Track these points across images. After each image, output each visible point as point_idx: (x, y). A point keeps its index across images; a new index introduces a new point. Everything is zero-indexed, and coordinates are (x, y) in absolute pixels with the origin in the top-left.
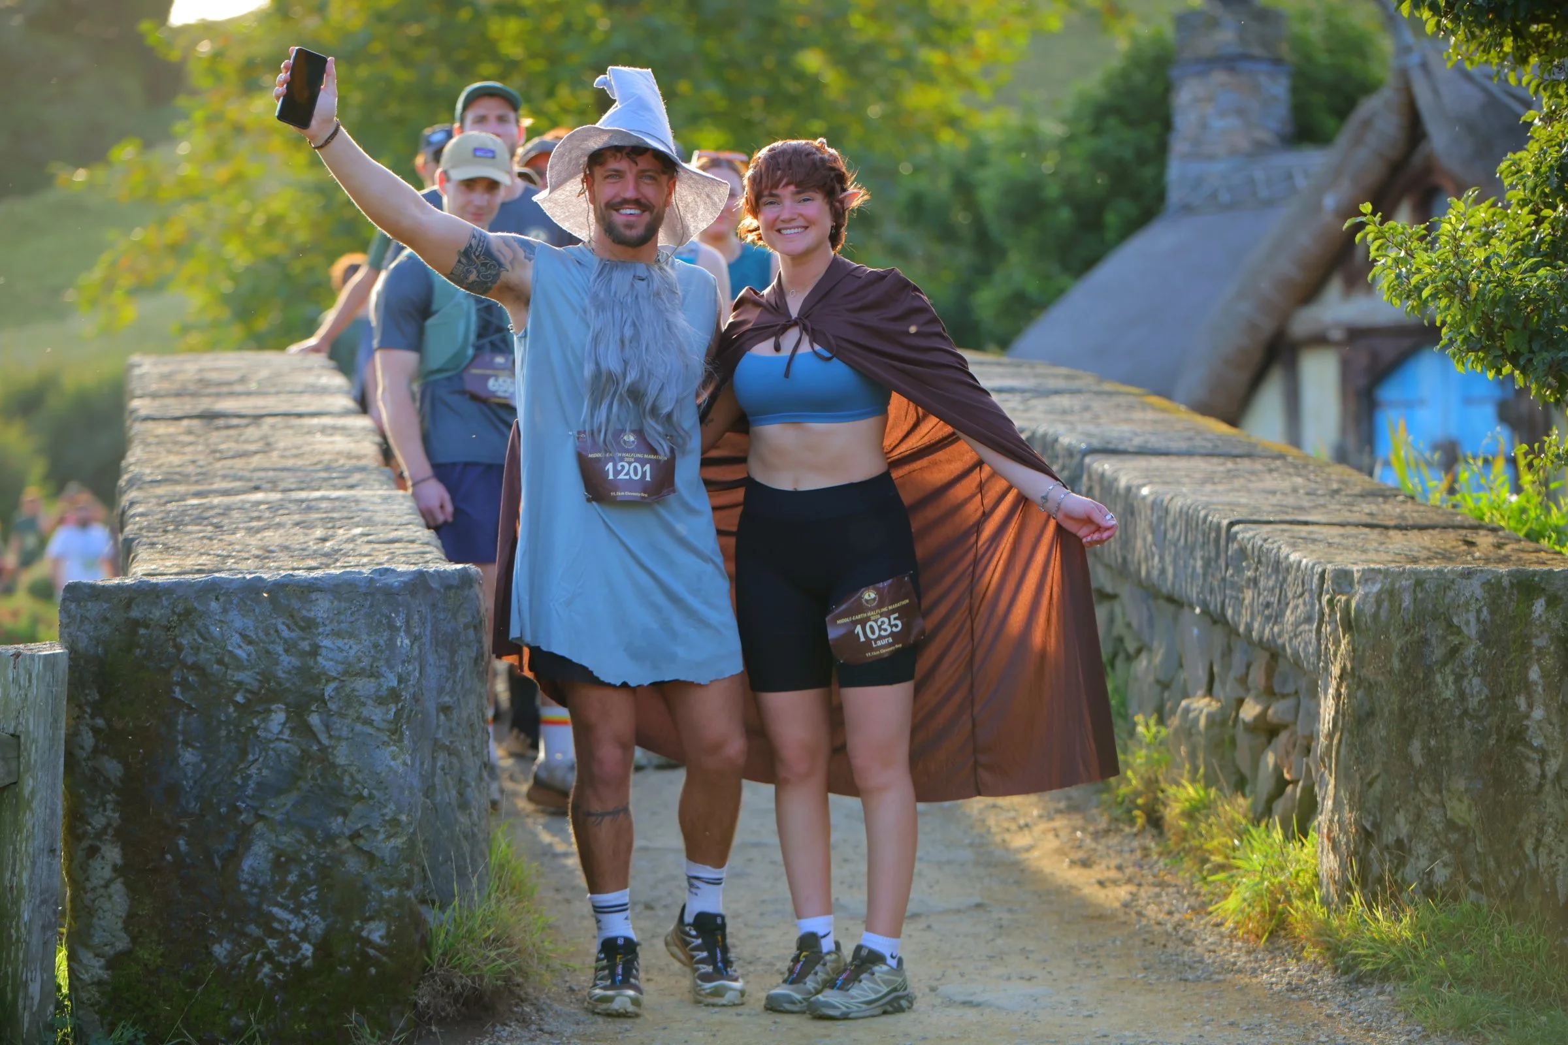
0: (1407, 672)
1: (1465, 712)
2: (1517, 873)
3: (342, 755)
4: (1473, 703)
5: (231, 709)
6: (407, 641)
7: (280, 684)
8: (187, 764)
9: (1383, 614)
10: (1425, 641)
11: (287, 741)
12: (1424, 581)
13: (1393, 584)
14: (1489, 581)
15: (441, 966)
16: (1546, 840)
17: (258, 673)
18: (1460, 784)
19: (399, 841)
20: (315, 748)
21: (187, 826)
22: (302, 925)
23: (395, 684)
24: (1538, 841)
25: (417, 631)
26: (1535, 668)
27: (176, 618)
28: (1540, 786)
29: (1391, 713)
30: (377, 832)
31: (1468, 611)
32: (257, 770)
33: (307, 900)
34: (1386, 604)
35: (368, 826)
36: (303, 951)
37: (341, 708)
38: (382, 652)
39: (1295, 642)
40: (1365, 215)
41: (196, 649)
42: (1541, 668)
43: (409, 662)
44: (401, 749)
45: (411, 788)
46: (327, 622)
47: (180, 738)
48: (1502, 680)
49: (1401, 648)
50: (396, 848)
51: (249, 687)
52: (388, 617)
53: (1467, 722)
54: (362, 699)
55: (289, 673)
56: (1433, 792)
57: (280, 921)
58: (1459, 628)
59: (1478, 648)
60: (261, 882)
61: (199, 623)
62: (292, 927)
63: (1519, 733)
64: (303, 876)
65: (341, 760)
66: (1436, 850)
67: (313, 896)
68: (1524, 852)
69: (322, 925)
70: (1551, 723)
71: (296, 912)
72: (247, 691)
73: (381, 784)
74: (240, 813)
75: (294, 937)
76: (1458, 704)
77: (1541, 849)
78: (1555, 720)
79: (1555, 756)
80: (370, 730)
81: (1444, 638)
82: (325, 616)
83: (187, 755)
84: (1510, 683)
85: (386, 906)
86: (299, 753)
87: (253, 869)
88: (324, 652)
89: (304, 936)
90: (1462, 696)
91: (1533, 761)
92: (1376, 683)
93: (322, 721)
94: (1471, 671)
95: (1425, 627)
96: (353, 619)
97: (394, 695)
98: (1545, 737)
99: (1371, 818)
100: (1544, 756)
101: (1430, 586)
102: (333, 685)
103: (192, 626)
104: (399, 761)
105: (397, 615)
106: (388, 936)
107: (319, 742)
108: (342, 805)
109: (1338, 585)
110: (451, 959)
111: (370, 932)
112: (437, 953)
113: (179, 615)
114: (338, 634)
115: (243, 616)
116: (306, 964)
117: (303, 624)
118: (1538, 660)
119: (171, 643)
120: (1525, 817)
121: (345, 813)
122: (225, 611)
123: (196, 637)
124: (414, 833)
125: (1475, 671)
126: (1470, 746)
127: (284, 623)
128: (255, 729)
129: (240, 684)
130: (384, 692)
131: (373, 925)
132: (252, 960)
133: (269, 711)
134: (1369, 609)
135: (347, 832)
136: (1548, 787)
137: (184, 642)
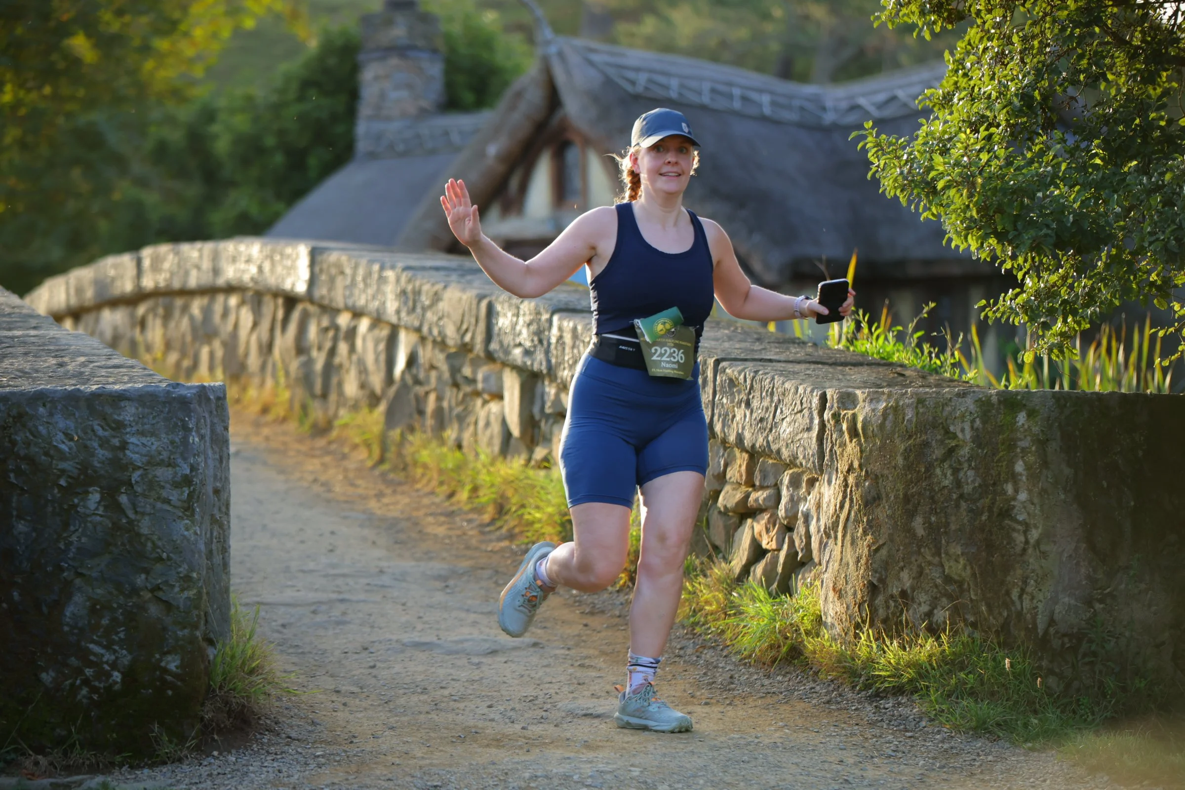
0: (909, 467)
1: (961, 496)
2: (1005, 614)
3: (145, 525)
4: (967, 489)
5: (56, 491)
6: (197, 439)
7: (95, 472)
8: (20, 533)
9: (888, 424)
10: (926, 444)
11: (101, 516)
12: (925, 400)
13: (897, 401)
14: (980, 399)
15: (221, 688)
16: (1029, 589)
17: (77, 463)
18: (956, 549)
19: (192, 593)
20: (124, 521)
21: (20, 581)
22: (113, 657)
23: (188, 472)
24: (1023, 591)
25: (203, 431)
26: (1020, 463)
27: (11, 420)
28: (1024, 550)
29: (896, 497)
30: (173, 586)
31: (963, 422)
32: (77, 538)
33: (117, 638)
34: (891, 417)
35: (166, 582)
36: (114, 678)
37: (144, 490)
38: (177, 447)
39: (793, 447)
40: (866, 130)
41: (28, 444)
42: (1025, 462)
43: (198, 456)
44: (193, 522)
45: (200, 552)
46: (133, 424)
47: (15, 513)
48: (992, 472)
49: (905, 450)
50: (188, 598)
51: (70, 474)
52: (183, 421)
53: (963, 505)
54: (162, 484)
55: (103, 463)
56: (933, 555)
57: (95, 654)
58: (955, 434)
59: (972, 449)
60: (80, 624)
61: (30, 424)
62: (105, 659)
63: (1008, 510)
64: (114, 620)
65: (145, 531)
66: (936, 598)
67: (122, 635)
68: (1011, 598)
69: (129, 657)
70: (1033, 504)
71: (108, 648)
72: (70, 477)
73: (177, 549)
74: (62, 570)
75: (107, 667)
76: (955, 490)
77: (1025, 596)
78: (1036, 501)
79: (1036, 527)
80: (167, 507)
81: (942, 442)
82: (132, 419)
83: (20, 526)
84: (999, 474)
85: (181, 643)
86: (110, 525)
87: (74, 614)
88: (131, 447)
89: (114, 666)
90: (958, 484)
91: (1018, 531)
92: (882, 476)
93: (129, 500)
94: (966, 465)
95: (926, 433)
96: (154, 421)
97: (187, 481)
98: (1029, 514)
99: (877, 575)
100: (1027, 527)
101: (930, 403)
102: (139, 472)
103: (24, 426)
104: (191, 531)
105: (190, 419)
106: (181, 666)
107: (127, 517)
108: (146, 565)
109: (843, 403)
110: (229, 683)
111: (168, 663)
112: (219, 679)
113: (14, 417)
114: (142, 434)
115: (66, 419)
116: (117, 687)
117: (113, 425)
118: (1023, 457)
119: (7, 439)
120: (1012, 573)
121: (147, 571)
122: (51, 415)
123: (28, 434)
124: (201, 587)
125: (970, 465)
126: (965, 521)
127: (99, 425)
128: (75, 506)
129: (63, 471)
130: (178, 478)
131: (169, 658)
132: (72, 685)
133: (87, 492)
134: (876, 421)
135: (149, 586)
136: (1030, 551)
137: (18, 438)
